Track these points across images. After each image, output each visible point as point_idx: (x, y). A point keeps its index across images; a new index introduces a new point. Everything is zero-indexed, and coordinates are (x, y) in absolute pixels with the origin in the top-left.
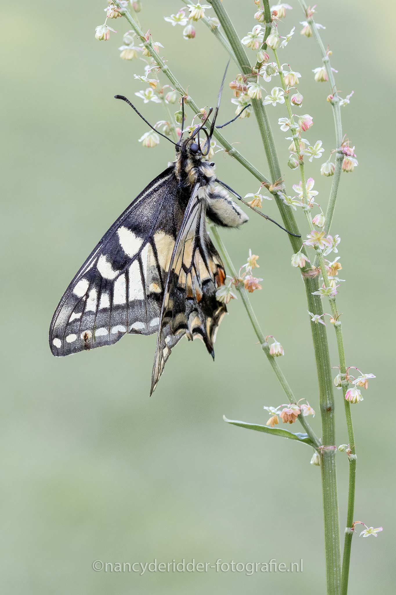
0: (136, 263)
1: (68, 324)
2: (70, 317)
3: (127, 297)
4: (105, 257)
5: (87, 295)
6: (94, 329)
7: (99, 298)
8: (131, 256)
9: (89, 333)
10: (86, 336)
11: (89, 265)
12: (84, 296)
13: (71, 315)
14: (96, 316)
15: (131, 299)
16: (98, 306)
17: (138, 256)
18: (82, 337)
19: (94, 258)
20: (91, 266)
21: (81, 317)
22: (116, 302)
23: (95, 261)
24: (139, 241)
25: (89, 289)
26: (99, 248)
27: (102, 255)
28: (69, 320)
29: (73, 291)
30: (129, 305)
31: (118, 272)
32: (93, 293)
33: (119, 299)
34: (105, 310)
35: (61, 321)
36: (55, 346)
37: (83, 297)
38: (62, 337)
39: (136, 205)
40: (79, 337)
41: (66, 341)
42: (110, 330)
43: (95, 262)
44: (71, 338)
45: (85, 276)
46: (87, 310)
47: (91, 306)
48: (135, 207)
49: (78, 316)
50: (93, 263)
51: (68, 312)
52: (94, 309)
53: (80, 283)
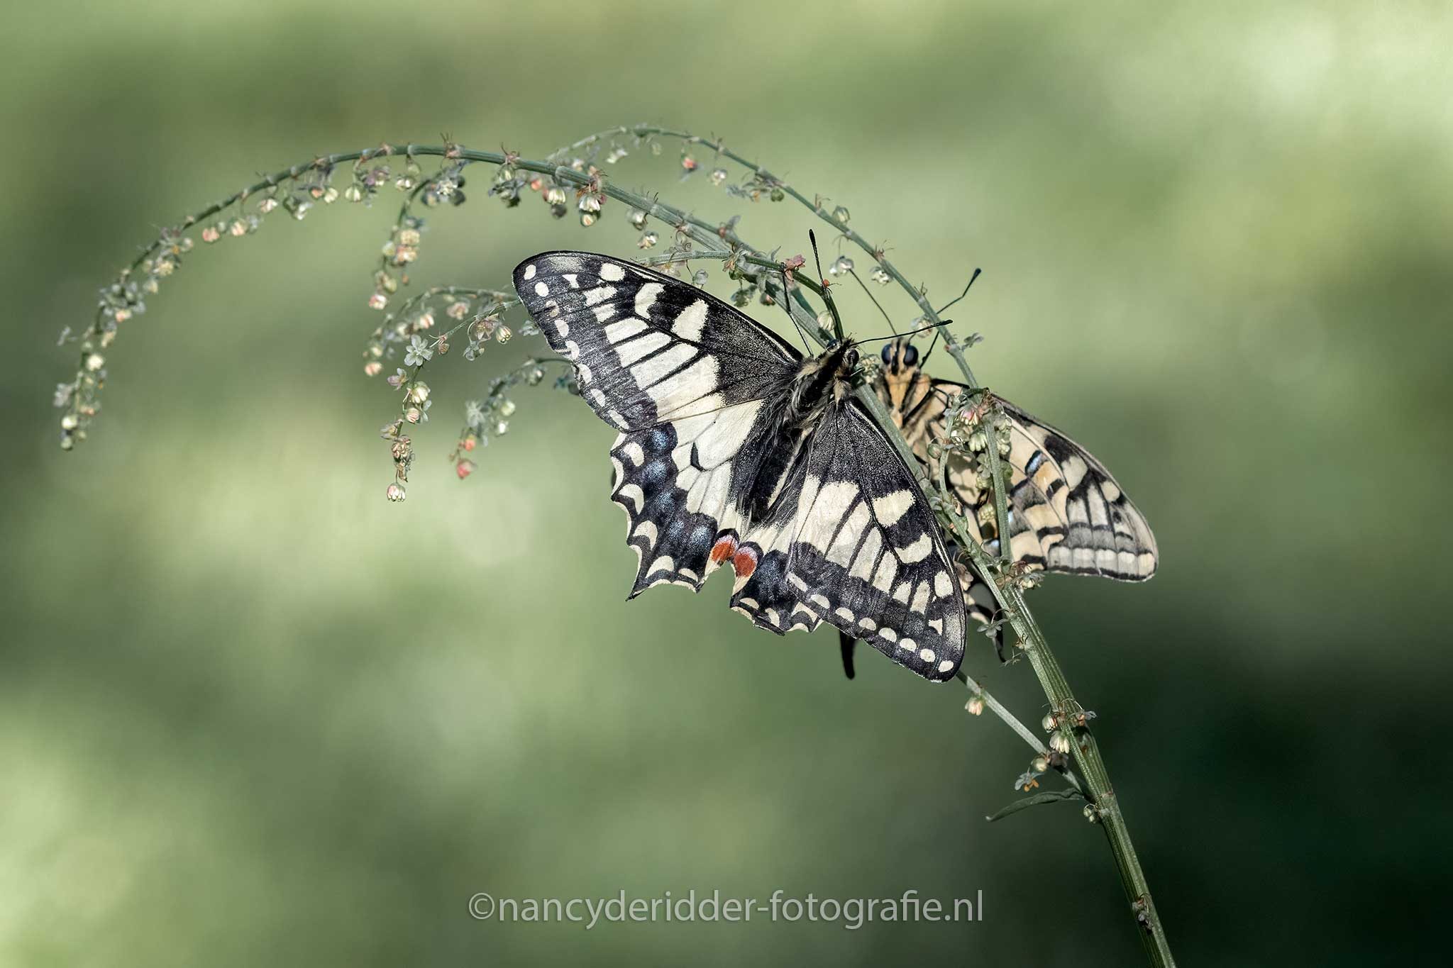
0: (667, 339)
2: (570, 272)
8: (674, 330)
9: (556, 311)
11: (645, 274)
12: (603, 280)
13: (573, 273)
16: (596, 305)
18: (548, 304)
20: (645, 276)
23: (653, 279)
27: (663, 286)
29: (605, 262)
35: (561, 262)
37: (601, 279)
38: (539, 277)
43: (651, 280)
44: (542, 289)
45: (628, 272)
46: (586, 293)
49: (575, 285)
50: (650, 278)
53: (619, 269)
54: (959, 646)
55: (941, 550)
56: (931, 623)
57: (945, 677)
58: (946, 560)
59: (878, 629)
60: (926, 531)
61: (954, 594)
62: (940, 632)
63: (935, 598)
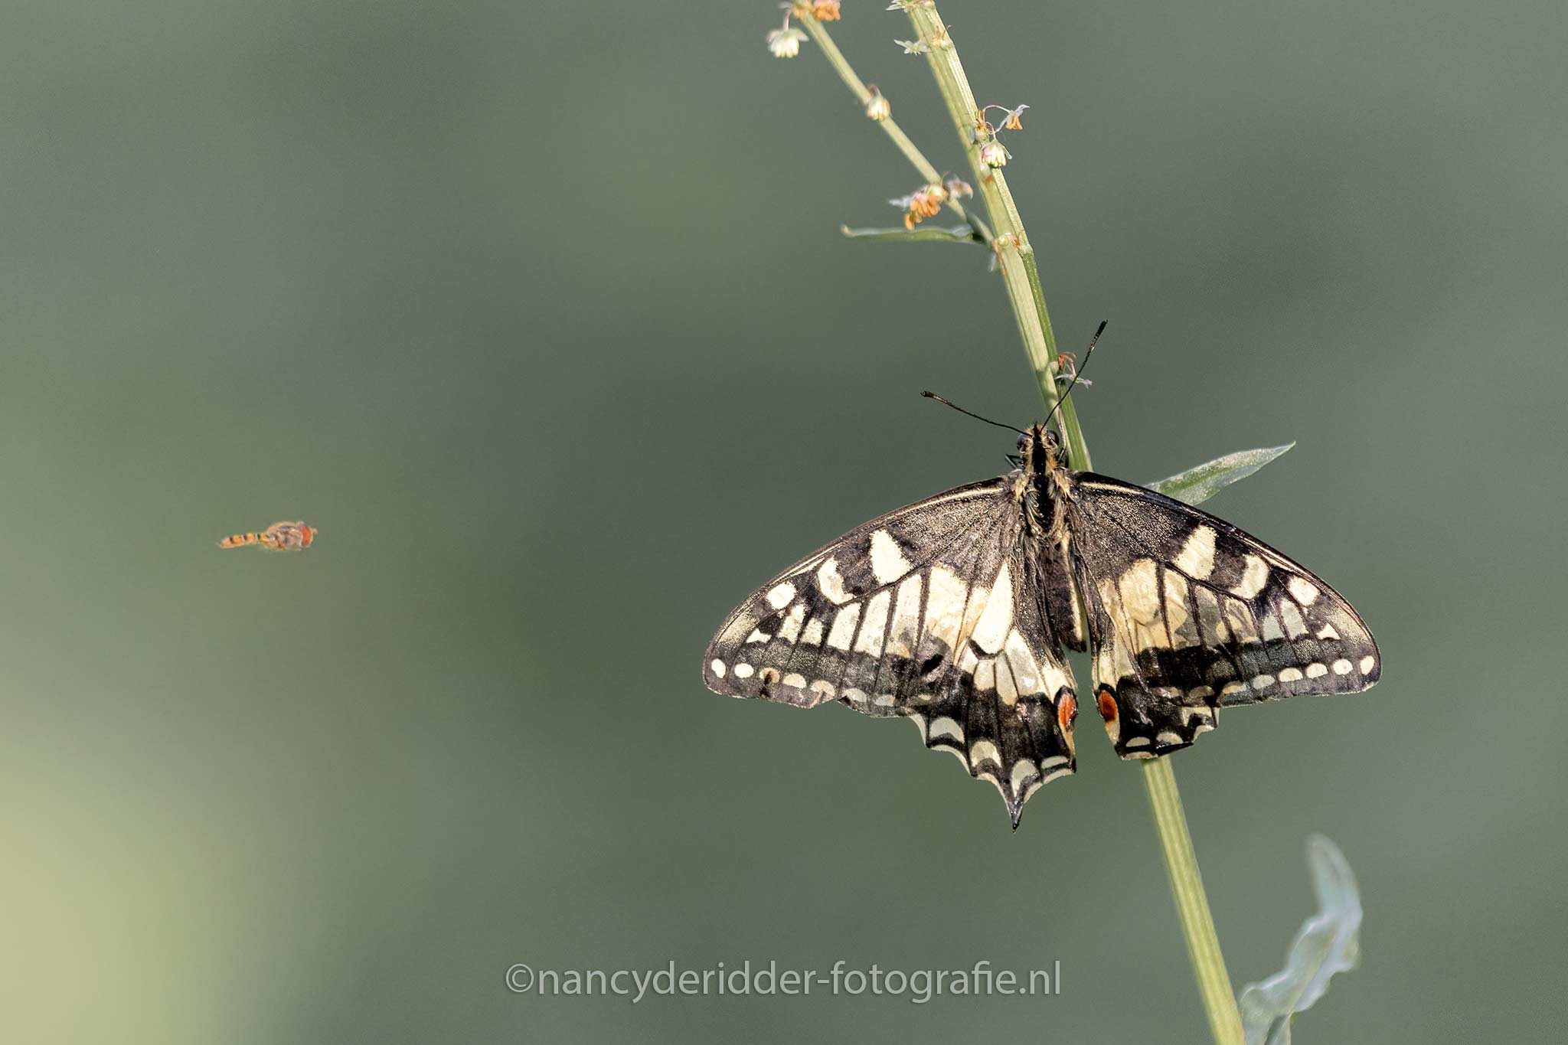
1: (744, 644)
2: (749, 633)
3: (854, 642)
4: (836, 563)
5: (787, 610)
6: (785, 670)
7: (805, 623)
10: (768, 678)
14: (794, 651)
15: (859, 648)
17: (892, 586)
18: (762, 676)
19: (819, 558)
21: (769, 642)
22: (832, 641)
24: (905, 566)
25: (793, 603)
26: (833, 547)
28: (747, 638)
30: (852, 656)
31: (850, 596)
32: (799, 611)
33: (839, 639)
34: (809, 647)
36: (714, 672)
39: (922, 509)
40: (757, 672)
41: (733, 672)
42: (809, 683)
43: (818, 564)
47: (789, 630)
48: (918, 510)
51: (749, 625)
52: (792, 638)
54: (1365, 637)
55: (1274, 558)
56: (1321, 635)
57: (1372, 677)
58: (1288, 566)
59: (1277, 678)
60: (1247, 553)
61: (1322, 593)
62: (1336, 637)
63: (1305, 610)
